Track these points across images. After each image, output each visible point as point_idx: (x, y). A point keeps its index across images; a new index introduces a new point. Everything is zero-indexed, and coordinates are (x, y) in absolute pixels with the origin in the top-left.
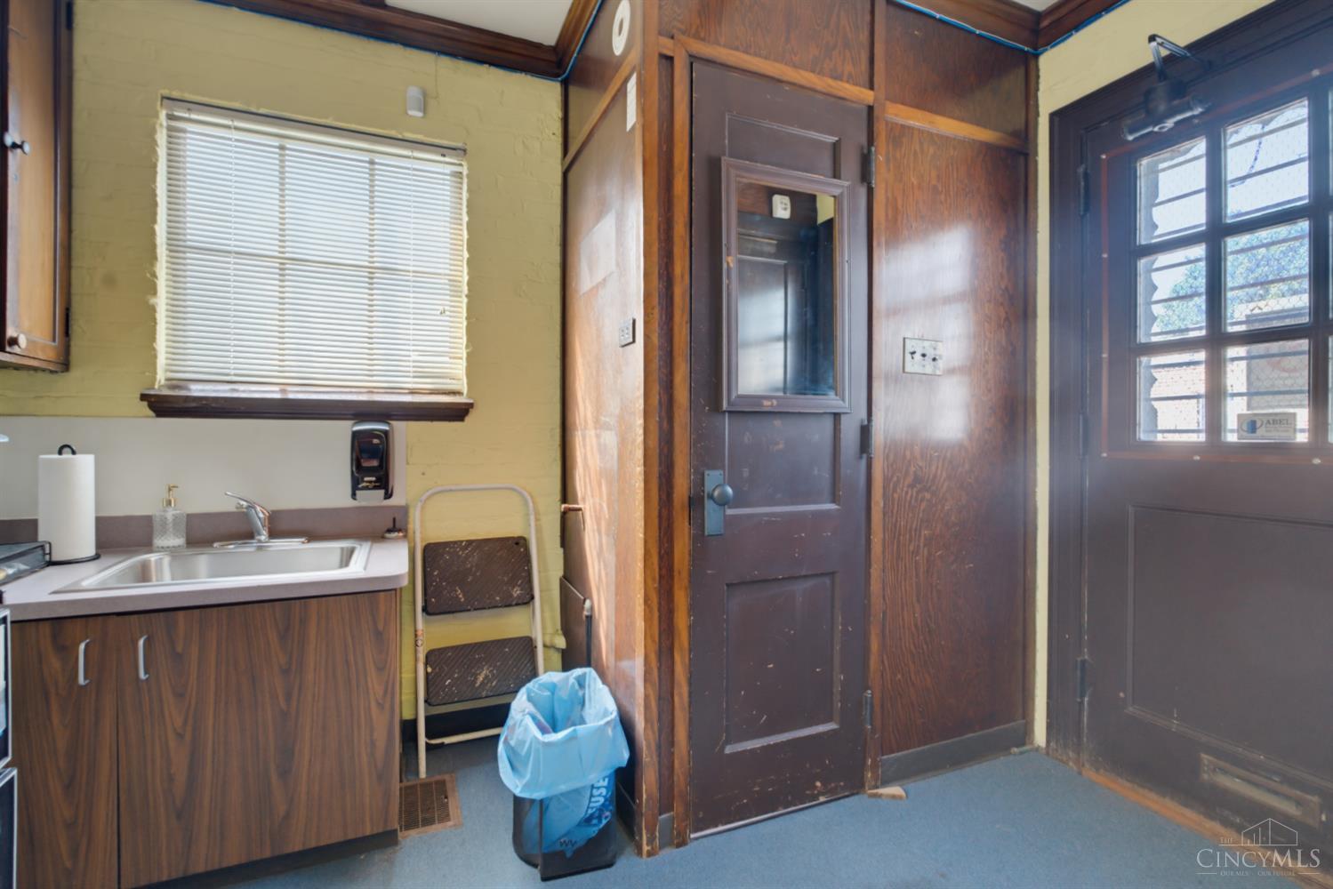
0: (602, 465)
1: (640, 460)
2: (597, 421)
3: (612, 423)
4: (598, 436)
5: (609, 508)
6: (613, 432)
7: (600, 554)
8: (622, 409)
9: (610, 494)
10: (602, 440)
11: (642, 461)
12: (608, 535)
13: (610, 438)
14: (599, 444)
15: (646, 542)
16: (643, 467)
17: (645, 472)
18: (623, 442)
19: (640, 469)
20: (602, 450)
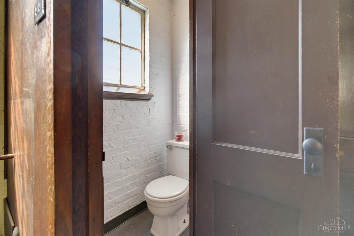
0: (24, 126)
1: (50, 124)
2: (21, 92)
3: (30, 92)
4: (22, 103)
5: (28, 162)
6: (31, 99)
7: (23, 196)
8: (37, 78)
9: (29, 148)
10: (24, 107)
11: (52, 126)
12: (28, 183)
13: (29, 104)
14: (22, 109)
15: (57, 206)
16: (53, 133)
17: (55, 136)
18: (38, 108)
19: (50, 133)
20: (25, 113)
